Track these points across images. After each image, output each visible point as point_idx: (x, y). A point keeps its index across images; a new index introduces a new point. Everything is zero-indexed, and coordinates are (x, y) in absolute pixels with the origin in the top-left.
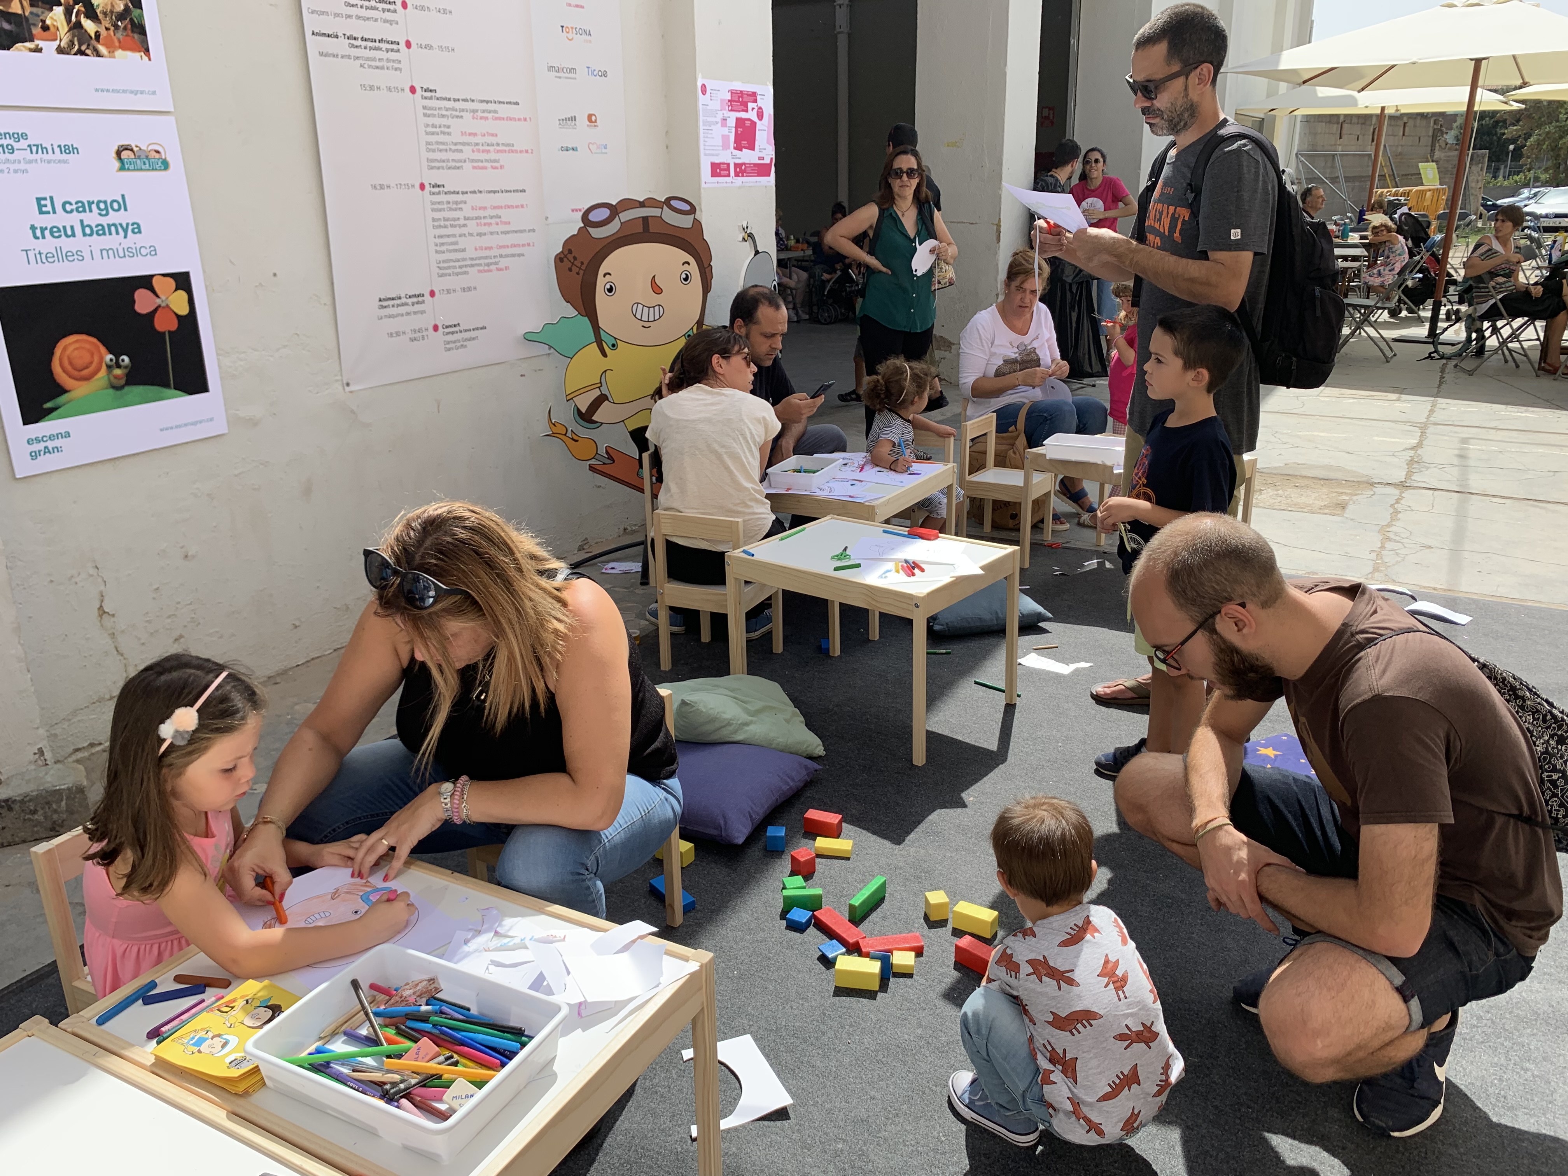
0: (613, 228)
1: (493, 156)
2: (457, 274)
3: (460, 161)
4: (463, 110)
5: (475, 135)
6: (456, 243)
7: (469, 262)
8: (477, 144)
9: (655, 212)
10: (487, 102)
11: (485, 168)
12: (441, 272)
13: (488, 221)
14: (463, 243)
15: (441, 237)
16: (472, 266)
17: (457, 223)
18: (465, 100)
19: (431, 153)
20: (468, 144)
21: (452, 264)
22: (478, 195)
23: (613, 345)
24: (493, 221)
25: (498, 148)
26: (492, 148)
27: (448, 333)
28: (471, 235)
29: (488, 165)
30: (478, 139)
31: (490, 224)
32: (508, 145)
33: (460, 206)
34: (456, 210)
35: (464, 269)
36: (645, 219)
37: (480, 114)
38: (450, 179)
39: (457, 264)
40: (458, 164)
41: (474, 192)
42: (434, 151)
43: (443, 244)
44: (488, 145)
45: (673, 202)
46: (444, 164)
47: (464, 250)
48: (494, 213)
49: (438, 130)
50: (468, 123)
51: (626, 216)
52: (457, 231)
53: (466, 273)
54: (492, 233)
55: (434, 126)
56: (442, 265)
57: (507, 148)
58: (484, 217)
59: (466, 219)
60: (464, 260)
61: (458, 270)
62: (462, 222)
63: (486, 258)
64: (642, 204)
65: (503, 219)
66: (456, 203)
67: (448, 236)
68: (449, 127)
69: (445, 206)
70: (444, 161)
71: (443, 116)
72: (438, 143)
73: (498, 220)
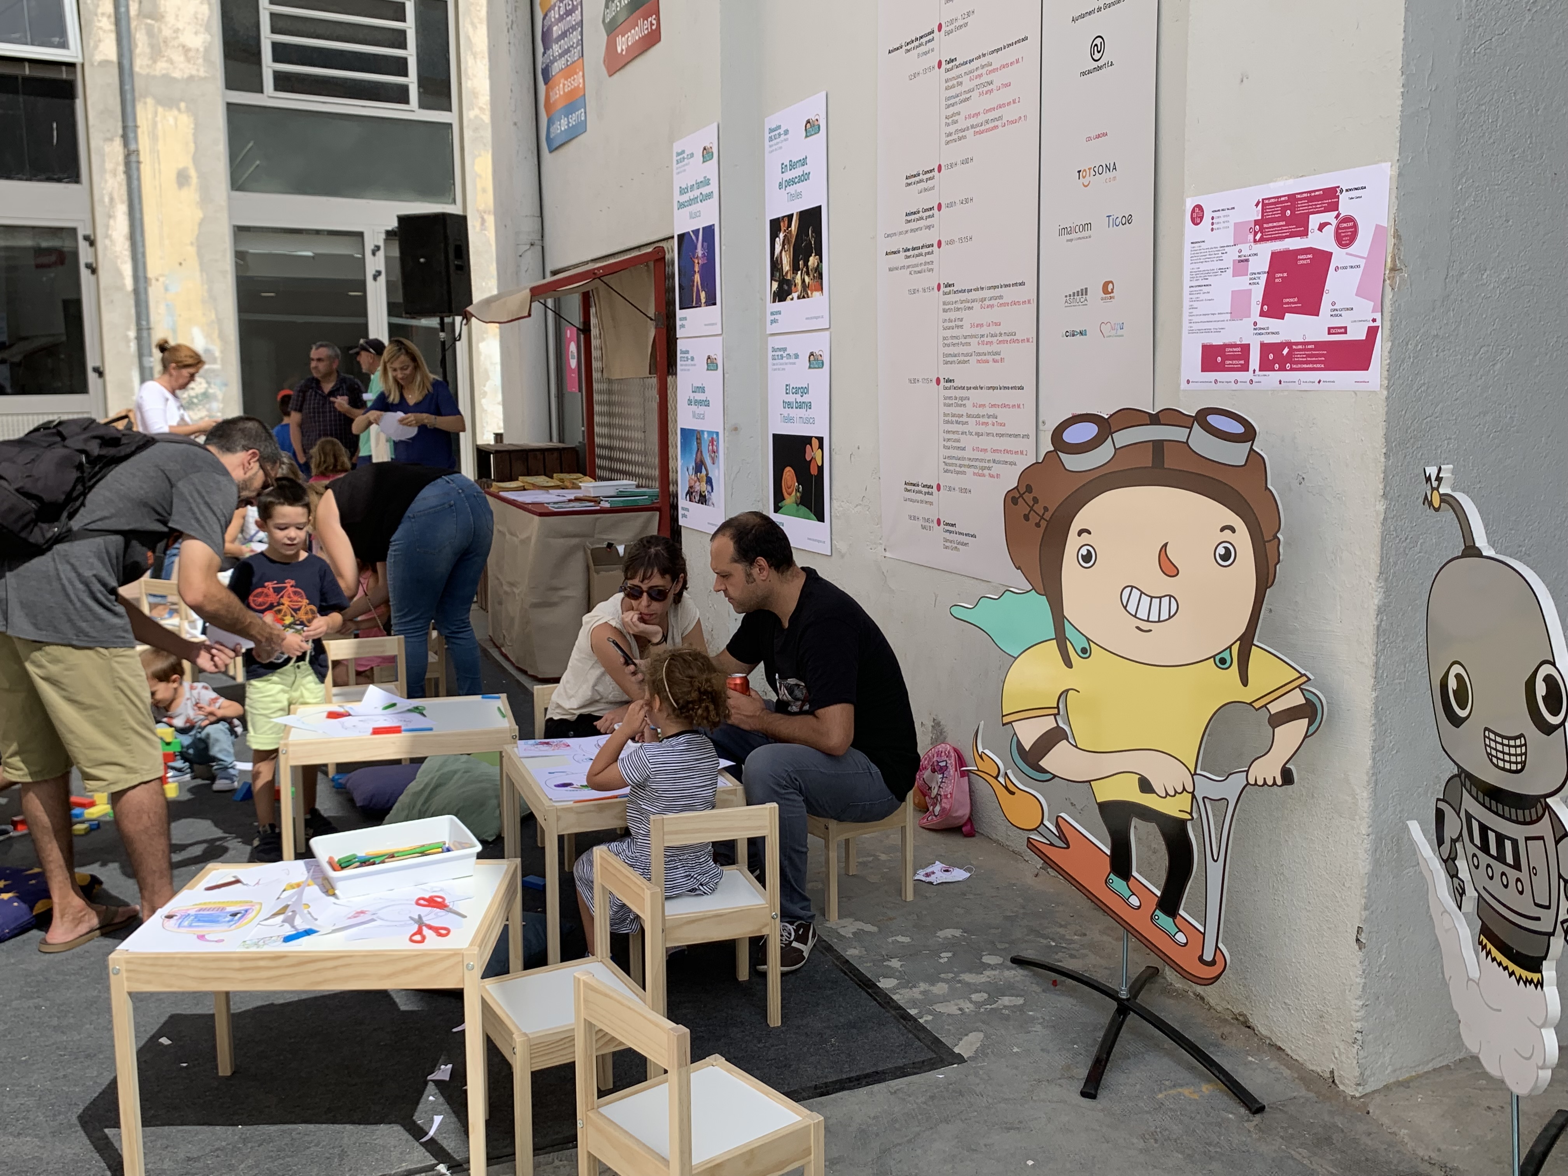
0: (1103, 454)
1: (995, 348)
2: (958, 473)
3: (967, 355)
4: (973, 301)
5: (982, 325)
6: (958, 441)
7: (966, 463)
8: (983, 336)
9: (1177, 434)
10: (995, 287)
11: (987, 362)
12: (946, 467)
13: (986, 420)
14: (965, 441)
15: (948, 432)
16: (970, 466)
17: (961, 419)
18: (977, 290)
19: (947, 348)
20: (975, 336)
21: (954, 461)
22: (979, 390)
23: (1084, 651)
24: (990, 421)
25: (1001, 339)
26: (994, 339)
27: (947, 531)
28: (971, 434)
29: (990, 358)
30: (985, 330)
31: (987, 424)
32: (1011, 334)
33: (964, 402)
34: (961, 405)
35: (963, 469)
36: (1158, 446)
37: (987, 303)
38: (962, 375)
39: (958, 462)
40: (966, 359)
41: (975, 388)
42: (948, 345)
43: (949, 440)
44: (992, 336)
45: (1212, 419)
46: (955, 359)
47: (964, 449)
48: (992, 411)
49: (953, 324)
50: (978, 314)
51: (1124, 437)
52: (960, 428)
53: (964, 473)
54: (988, 434)
55: (950, 321)
56: (947, 461)
57: (1008, 338)
58: (983, 416)
59: (968, 416)
60: (964, 459)
61: (958, 469)
62: (964, 419)
63: (982, 460)
64: (1155, 419)
65: (999, 420)
66: (962, 399)
67: (954, 432)
68: (961, 320)
69: (953, 401)
70: (955, 356)
71: (958, 309)
72: (952, 337)
73: (994, 420)
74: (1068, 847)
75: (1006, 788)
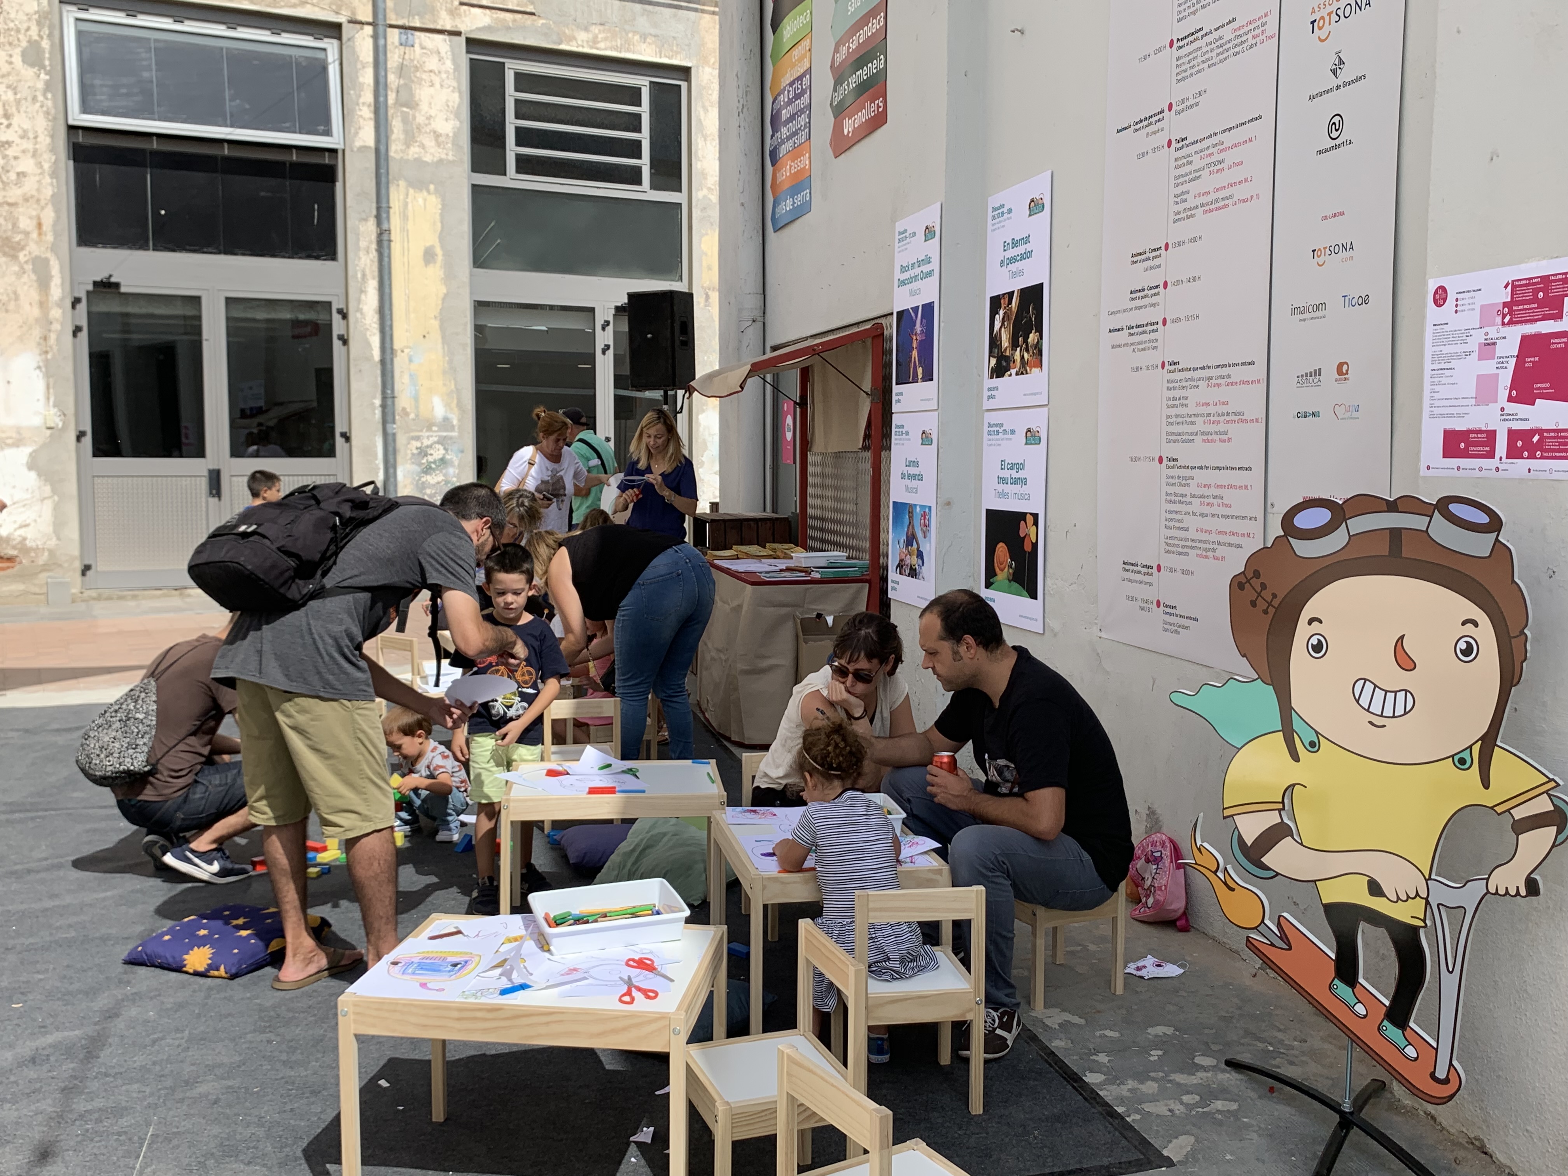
0: (1336, 541)
1: (1221, 427)
2: (1180, 554)
3: (1192, 434)
4: (1199, 379)
5: (1208, 404)
6: (1181, 521)
7: (1189, 544)
8: (1209, 415)
9: (1417, 522)
10: (1223, 366)
11: (1213, 441)
12: (1168, 548)
13: (1211, 500)
14: (1189, 522)
15: (1171, 512)
16: (1192, 548)
17: (1184, 499)
18: (1203, 368)
19: (1170, 427)
20: (1201, 415)
21: (1176, 542)
22: (1205, 471)
23: (1312, 744)
24: (1215, 501)
25: (1228, 418)
26: (1221, 419)
27: (1167, 613)
28: (1194, 514)
29: (1217, 437)
30: (1211, 409)
31: (1212, 505)
32: (1239, 414)
33: (1188, 482)
34: (1185, 485)
35: (1185, 550)
36: (1396, 534)
37: (1214, 381)
38: (1185, 453)
39: (1181, 543)
40: (1191, 438)
41: (1200, 468)
42: (1172, 424)
43: (1171, 520)
44: (1219, 415)
45: (1454, 508)
46: (1179, 438)
47: (1187, 530)
48: (1217, 492)
49: (1177, 402)
50: (1204, 393)
51: (1359, 524)
52: (1183, 508)
53: (1186, 554)
54: (1213, 515)
55: (1174, 399)
56: (1169, 541)
57: (1236, 418)
58: (1208, 497)
59: (1193, 496)
60: (1186, 540)
61: (1180, 550)
62: (1188, 499)
63: (1206, 542)
64: (1392, 506)
65: (1225, 501)
66: (1185, 478)
67: (1176, 512)
68: (1186, 398)
69: (1177, 481)
70: (1179, 435)
71: (1183, 388)
72: (1177, 416)
73: (1220, 501)
74: (1290, 949)
75: (1225, 883)
